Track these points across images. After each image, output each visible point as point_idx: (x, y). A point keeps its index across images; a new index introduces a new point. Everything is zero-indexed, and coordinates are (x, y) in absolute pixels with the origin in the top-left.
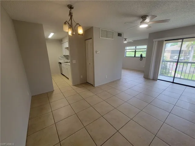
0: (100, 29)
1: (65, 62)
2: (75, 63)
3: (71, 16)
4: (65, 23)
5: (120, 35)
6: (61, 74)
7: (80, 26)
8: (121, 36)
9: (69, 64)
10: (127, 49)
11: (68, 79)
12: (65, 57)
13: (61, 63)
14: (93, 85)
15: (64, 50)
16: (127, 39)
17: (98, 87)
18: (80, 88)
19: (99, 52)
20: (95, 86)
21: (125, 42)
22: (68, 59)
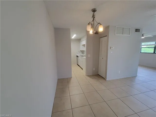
0: (116, 27)
1: (81, 56)
2: (90, 57)
3: (94, 17)
4: (89, 24)
5: (137, 30)
6: (77, 64)
7: (101, 24)
8: (139, 32)
9: (85, 57)
10: (142, 45)
11: (82, 69)
12: (81, 52)
13: (78, 56)
14: (104, 79)
15: (81, 46)
16: (144, 35)
17: (109, 81)
18: (93, 79)
19: (113, 48)
20: (107, 80)
21: (142, 38)
22: (83, 53)
